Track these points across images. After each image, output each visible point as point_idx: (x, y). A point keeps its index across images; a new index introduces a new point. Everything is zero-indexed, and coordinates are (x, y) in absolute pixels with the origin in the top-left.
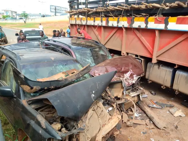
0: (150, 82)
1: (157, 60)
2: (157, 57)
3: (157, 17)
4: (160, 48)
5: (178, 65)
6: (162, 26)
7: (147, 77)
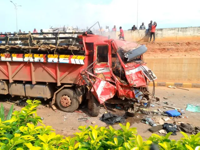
0: (13, 96)
1: (13, 80)
2: (12, 78)
3: (6, 54)
4: (13, 72)
5: (25, 81)
6: (9, 59)
7: (10, 94)
